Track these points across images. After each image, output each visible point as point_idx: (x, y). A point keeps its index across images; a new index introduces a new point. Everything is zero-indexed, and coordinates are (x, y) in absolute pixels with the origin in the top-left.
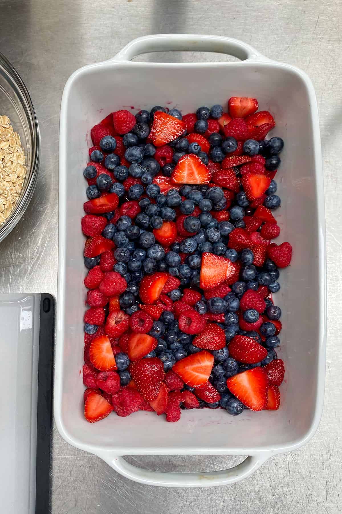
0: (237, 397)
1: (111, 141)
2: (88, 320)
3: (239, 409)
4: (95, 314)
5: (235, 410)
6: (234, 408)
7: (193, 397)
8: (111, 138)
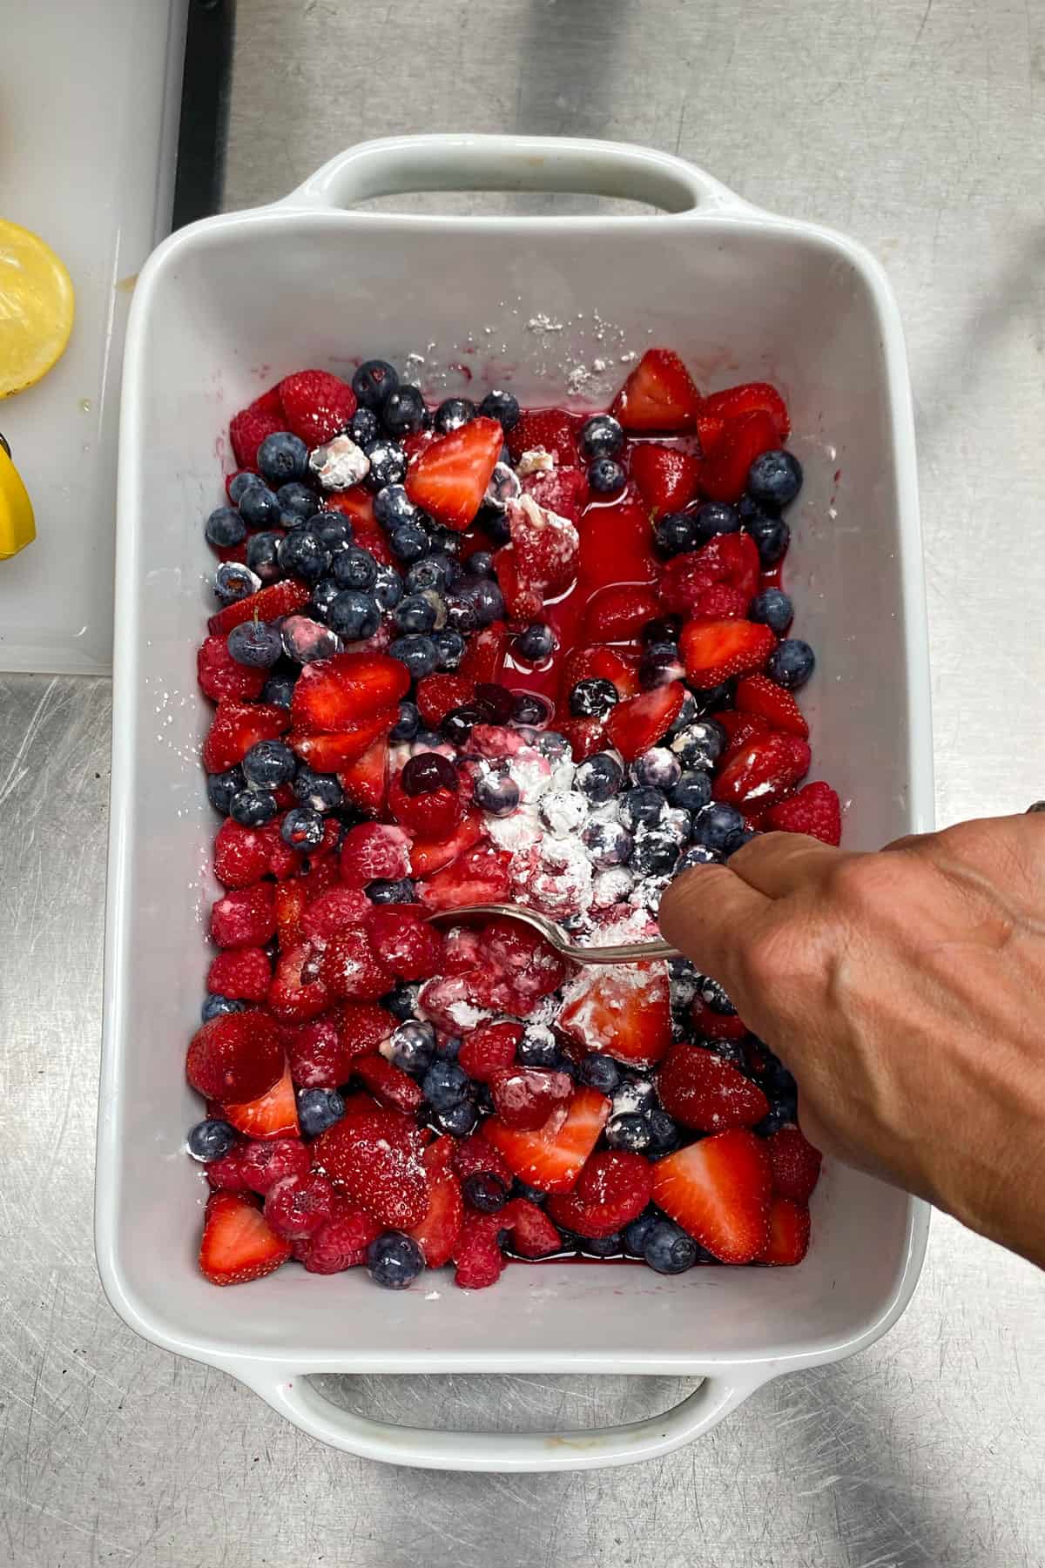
0: (675, 1219)
1: (290, 447)
2: (220, 986)
3: (679, 1254)
4: (242, 967)
5: (668, 1257)
6: (665, 1251)
7: (540, 1219)
8: (289, 438)
